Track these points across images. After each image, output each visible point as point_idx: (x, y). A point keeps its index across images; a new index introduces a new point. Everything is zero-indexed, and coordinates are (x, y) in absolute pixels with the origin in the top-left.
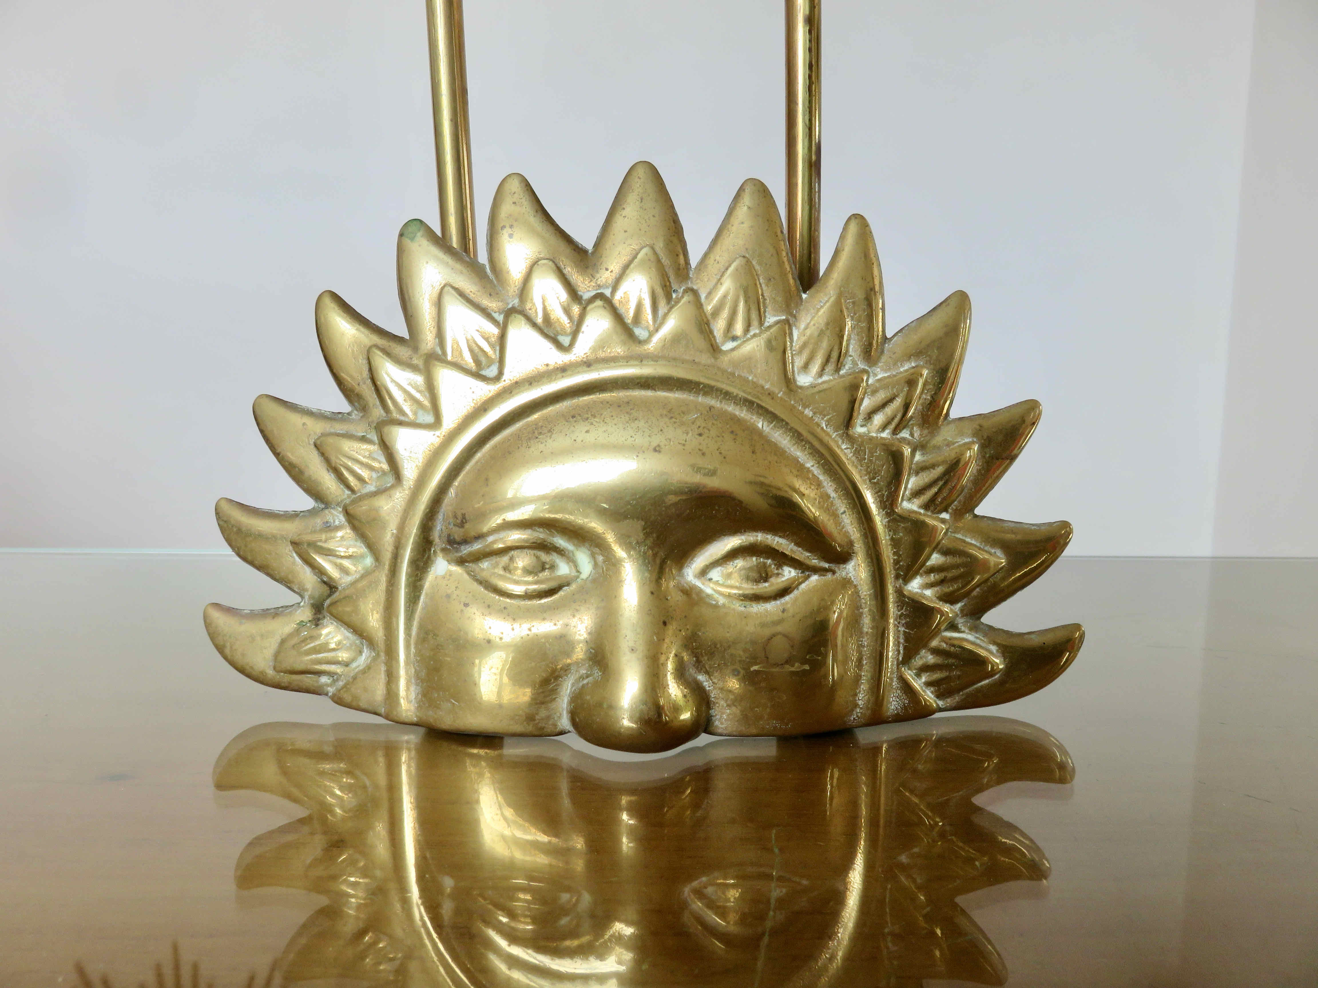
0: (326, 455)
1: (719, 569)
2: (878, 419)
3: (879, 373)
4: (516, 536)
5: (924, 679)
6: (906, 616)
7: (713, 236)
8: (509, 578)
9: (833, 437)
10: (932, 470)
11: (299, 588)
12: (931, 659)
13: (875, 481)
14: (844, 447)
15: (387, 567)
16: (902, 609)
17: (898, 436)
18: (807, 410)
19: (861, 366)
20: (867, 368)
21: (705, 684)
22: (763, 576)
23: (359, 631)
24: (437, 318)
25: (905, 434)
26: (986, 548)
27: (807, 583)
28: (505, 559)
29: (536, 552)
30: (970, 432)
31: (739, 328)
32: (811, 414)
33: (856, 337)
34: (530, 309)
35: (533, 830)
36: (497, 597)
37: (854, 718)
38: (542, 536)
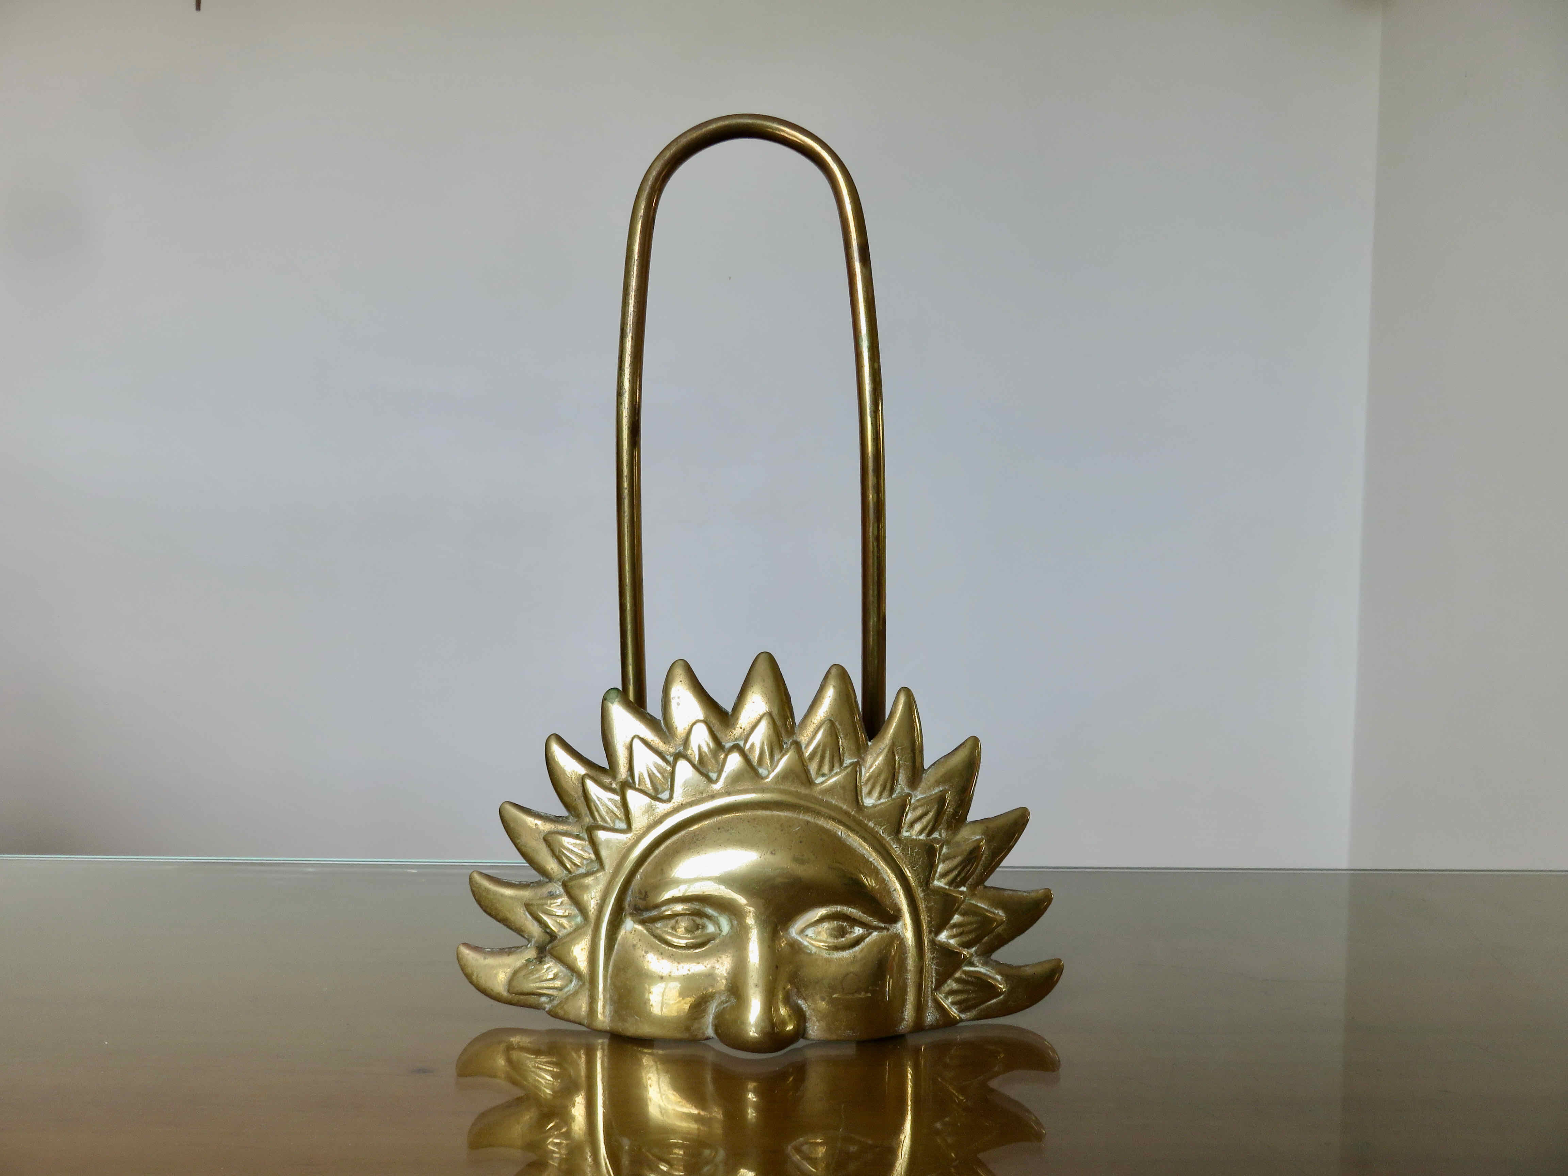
0: (552, 847)
1: (813, 928)
2: (918, 827)
3: (918, 795)
4: (679, 908)
5: (950, 1000)
6: (937, 958)
7: (810, 703)
8: (676, 935)
9: (887, 840)
10: (954, 859)
11: (528, 936)
12: (955, 986)
13: (915, 868)
14: (894, 846)
15: (592, 925)
16: (934, 953)
17: (931, 838)
18: (870, 823)
19: (907, 790)
20: (910, 792)
21: (803, 1006)
22: (842, 932)
23: (572, 969)
24: (629, 758)
25: (936, 835)
26: (992, 910)
27: (870, 937)
28: (673, 922)
29: (694, 918)
30: (980, 831)
31: (826, 769)
32: (873, 825)
33: (903, 772)
34: (691, 755)
35: (688, 1106)
36: (667, 947)
37: (902, 1028)
38: (697, 907)
